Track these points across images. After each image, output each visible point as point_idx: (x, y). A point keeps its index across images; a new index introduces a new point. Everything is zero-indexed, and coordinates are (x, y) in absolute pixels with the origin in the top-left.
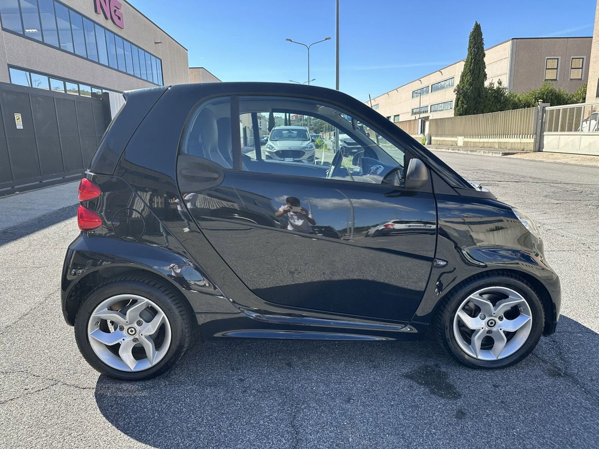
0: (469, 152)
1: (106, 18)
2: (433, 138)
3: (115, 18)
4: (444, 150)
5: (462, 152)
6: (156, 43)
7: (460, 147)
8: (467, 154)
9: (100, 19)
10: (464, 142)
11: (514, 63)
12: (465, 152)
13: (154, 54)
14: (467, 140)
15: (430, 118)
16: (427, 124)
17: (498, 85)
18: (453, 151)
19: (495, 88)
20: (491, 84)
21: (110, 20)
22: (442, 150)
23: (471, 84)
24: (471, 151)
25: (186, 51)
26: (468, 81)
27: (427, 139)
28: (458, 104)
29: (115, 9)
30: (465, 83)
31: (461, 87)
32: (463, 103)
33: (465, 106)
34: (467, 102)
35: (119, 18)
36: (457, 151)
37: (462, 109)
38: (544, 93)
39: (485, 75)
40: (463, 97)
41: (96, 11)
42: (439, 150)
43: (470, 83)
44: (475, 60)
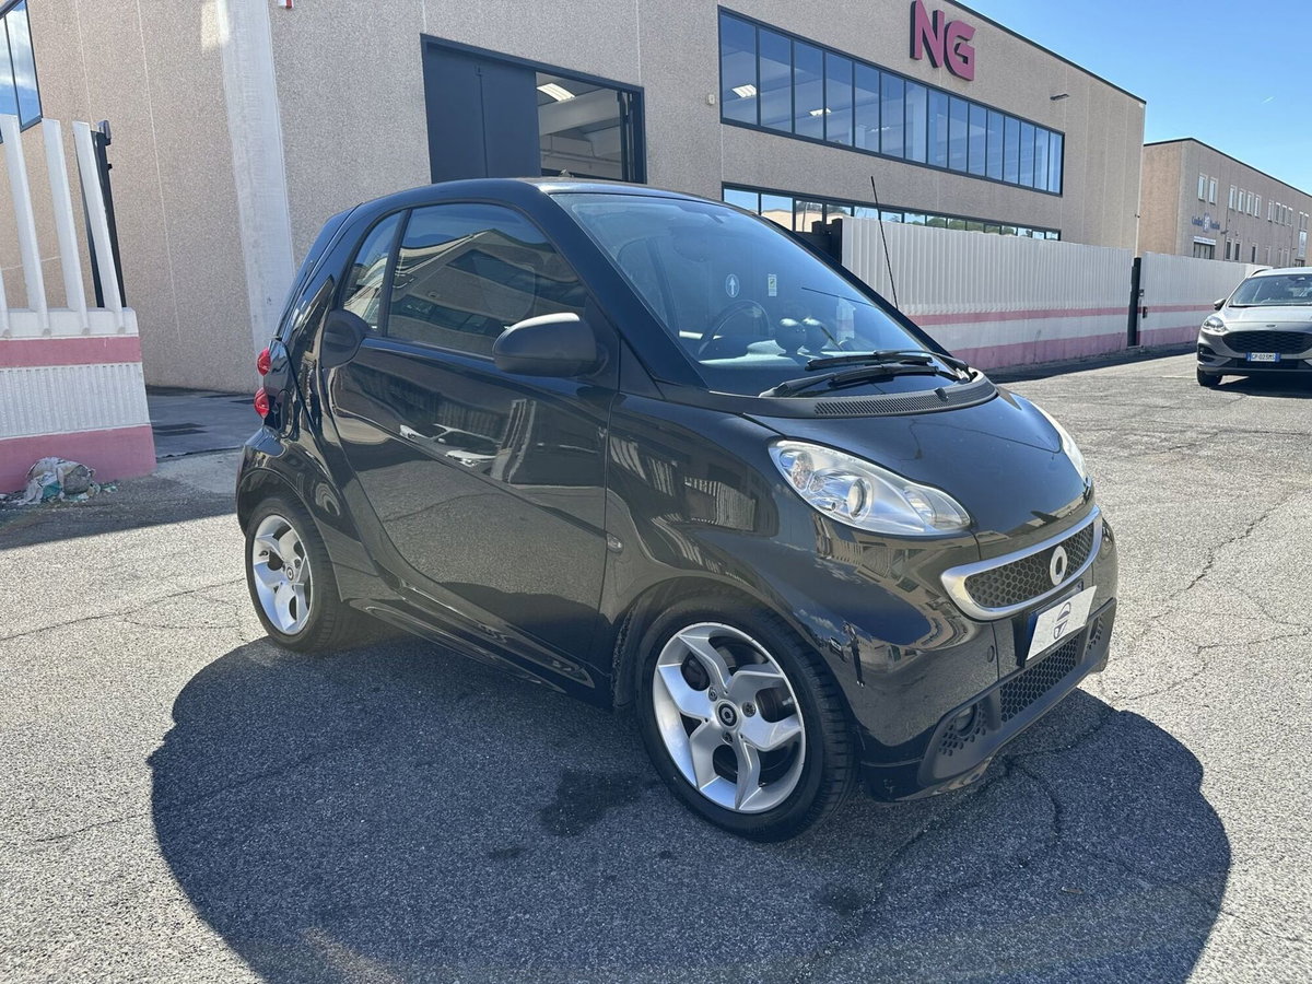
1: (935, 65)
3: (956, 61)
6: (1053, 98)
9: (921, 69)
13: (1045, 124)
21: (943, 68)
25: (1141, 105)
29: (958, 41)
35: (966, 60)
41: (912, 55)
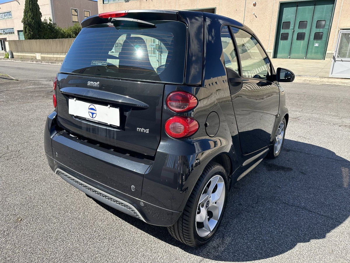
0: (50, 64)
2: (14, 54)
4: (29, 62)
5: (44, 63)
7: (39, 60)
8: (49, 65)
10: (41, 57)
11: (53, 9)
12: (47, 64)
14: (43, 55)
15: (7, 39)
16: (7, 44)
17: (50, 21)
18: (37, 63)
19: (48, 23)
20: (45, 20)
22: (27, 62)
23: (33, 19)
24: (51, 63)
26: (30, 16)
27: (9, 54)
28: (26, 31)
30: (28, 17)
31: (26, 20)
32: (29, 30)
33: (32, 33)
34: (33, 30)
36: (40, 63)
37: (29, 35)
38: (77, 29)
39: (41, 14)
40: (29, 27)
42: (25, 62)
43: (32, 17)
44: (32, 3)
